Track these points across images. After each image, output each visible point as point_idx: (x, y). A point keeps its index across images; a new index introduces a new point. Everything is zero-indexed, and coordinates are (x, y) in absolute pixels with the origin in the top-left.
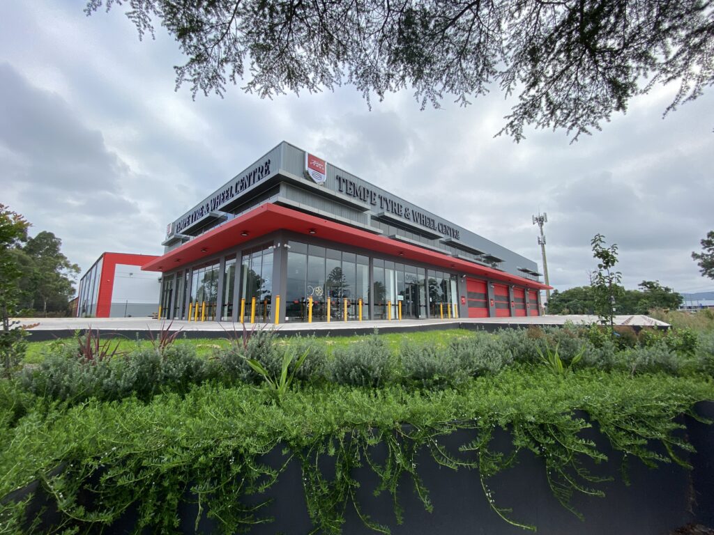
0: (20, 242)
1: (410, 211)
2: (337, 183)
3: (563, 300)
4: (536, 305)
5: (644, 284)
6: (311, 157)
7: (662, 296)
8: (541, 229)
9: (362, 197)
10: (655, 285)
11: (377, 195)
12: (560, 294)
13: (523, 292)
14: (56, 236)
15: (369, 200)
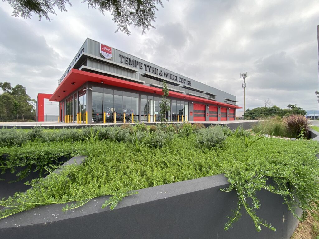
0: (8, 90)
1: (163, 72)
2: (119, 58)
3: (251, 113)
4: (233, 115)
5: (290, 106)
6: (103, 46)
7: (297, 112)
8: (244, 80)
9: (134, 65)
10: (294, 106)
11: (143, 64)
12: (250, 111)
13: (227, 110)
14: (24, 87)
15: (138, 66)
